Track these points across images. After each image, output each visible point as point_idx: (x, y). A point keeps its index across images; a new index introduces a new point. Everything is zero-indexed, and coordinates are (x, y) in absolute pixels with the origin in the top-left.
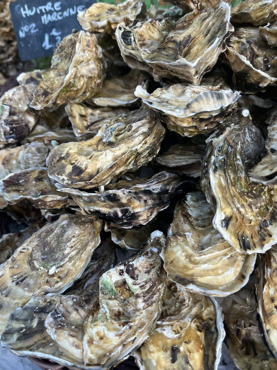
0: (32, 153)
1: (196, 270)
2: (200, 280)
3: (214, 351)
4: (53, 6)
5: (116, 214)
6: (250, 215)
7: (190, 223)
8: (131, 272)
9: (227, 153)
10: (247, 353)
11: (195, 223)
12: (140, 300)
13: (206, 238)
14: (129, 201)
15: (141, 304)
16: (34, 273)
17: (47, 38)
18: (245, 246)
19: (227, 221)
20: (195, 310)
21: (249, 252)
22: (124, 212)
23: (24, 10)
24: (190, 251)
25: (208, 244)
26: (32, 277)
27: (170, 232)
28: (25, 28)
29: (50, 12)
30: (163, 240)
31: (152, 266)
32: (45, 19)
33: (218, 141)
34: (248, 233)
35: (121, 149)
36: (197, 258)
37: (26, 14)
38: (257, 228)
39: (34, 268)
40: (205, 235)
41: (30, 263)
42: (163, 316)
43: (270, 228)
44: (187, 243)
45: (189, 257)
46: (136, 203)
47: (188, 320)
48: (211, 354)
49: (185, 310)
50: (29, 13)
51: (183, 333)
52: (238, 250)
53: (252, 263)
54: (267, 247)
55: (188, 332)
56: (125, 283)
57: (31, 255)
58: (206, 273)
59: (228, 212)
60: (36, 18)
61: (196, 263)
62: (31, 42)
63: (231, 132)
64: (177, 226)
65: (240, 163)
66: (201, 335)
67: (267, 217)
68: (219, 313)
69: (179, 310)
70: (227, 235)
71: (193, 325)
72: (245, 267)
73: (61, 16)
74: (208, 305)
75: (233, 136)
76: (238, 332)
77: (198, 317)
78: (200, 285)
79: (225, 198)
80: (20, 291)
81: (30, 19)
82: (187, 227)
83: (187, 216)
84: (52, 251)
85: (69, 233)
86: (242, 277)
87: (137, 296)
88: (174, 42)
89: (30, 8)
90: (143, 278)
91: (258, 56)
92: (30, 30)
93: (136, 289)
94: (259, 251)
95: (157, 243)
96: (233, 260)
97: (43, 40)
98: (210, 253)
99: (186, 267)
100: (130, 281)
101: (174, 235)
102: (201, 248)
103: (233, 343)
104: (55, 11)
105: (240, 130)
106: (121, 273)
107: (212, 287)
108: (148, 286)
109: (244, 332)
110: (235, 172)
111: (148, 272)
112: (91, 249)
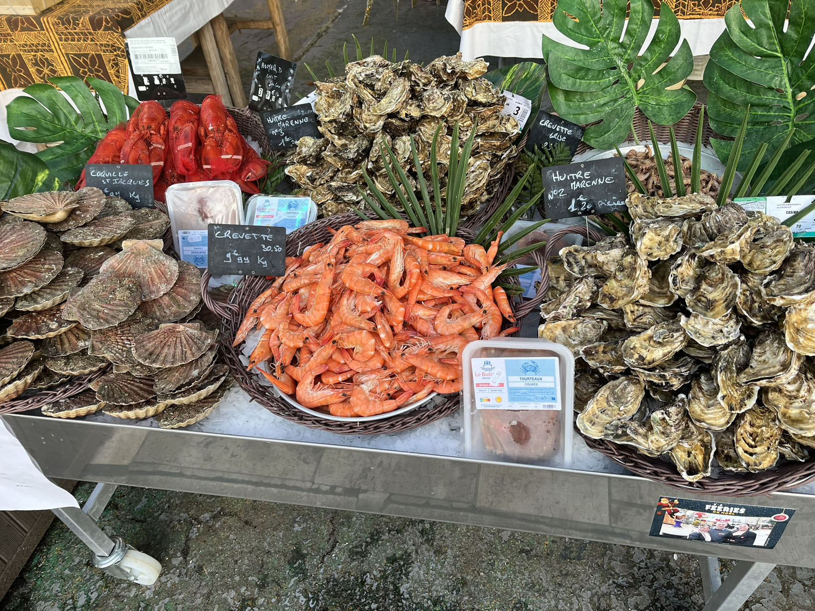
0: (589, 328)
1: (706, 417)
2: (708, 421)
3: (709, 456)
4: (583, 175)
5: (662, 384)
6: (736, 395)
7: (703, 393)
8: (668, 414)
9: (728, 362)
10: (726, 461)
11: (705, 393)
12: (673, 428)
13: (711, 402)
14: (670, 378)
15: (673, 430)
16: (610, 408)
17: (573, 202)
18: (731, 409)
19: (724, 397)
20: (699, 438)
21: (733, 412)
22: (667, 383)
23: (556, 175)
24: (703, 408)
25: (712, 405)
26: (609, 410)
27: (690, 396)
28: (554, 192)
29: (580, 180)
30: (686, 400)
31: (679, 412)
32: (575, 186)
33: (724, 353)
34: (734, 403)
35: (667, 349)
36: (706, 412)
37: (556, 179)
38: (739, 401)
39: (610, 406)
40: (710, 400)
41: (608, 402)
42: (682, 438)
43: (746, 401)
44: (701, 404)
45: (702, 410)
46: (674, 379)
47: (696, 441)
48: (707, 457)
49: (694, 437)
50: (559, 178)
51: (693, 446)
52: (727, 410)
53: (734, 418)
54: (743, 411)
55: (695, 446)
56: (664, 419)
57: (607, 398)
58: (711, 419)
59: (725, 393)
60: (565, 184)
61: (705, 414)
62: (558, 205)
63: (732, 350)
64: (694, 393)
65: (734, 369)
66: (703, 449)
67: (745, 396)
68: (713, 440)
69: (691, 436)
70: (723, 403)
71: (699, 444)
72: (730, 419)
73: (589, 184)
74: (707, 436)
75: (733, 352)
76: (723, 451)
77: (701, 440)
78: (706, 423)
79: (724, 386)
80: (604, 416)
81: (560, 184)
82: (700, 394)
83: (701, 389)
84: (619, 398)
85: (629, 389)
86: (728, 422)
87: (671, 426)
88: (706, 298)
89: (561, 174)
90: (674, 417)
91: (755, 302)
92: (559, 194)
93: (671, 423)
94: (738, 412)
95: (682, 400)
96: (724, 414)
97: (570, 204)
98: (713, 410)
99: (700, 415)
100: (667, 418)
101: (693, 398)
102: (709, 407)
103: (719, 457)
104: (584, 179)
105: (737, 349)
106: (663, 414)
107: (713, 425)
108: (677, 422)
109: (726, 451)
110: (731, 373)
111: (677, 415)
112: (640, 398)
